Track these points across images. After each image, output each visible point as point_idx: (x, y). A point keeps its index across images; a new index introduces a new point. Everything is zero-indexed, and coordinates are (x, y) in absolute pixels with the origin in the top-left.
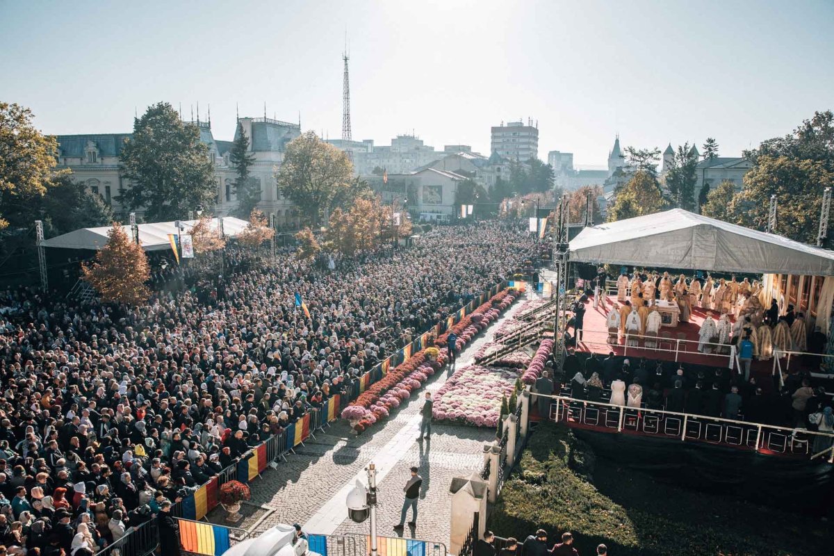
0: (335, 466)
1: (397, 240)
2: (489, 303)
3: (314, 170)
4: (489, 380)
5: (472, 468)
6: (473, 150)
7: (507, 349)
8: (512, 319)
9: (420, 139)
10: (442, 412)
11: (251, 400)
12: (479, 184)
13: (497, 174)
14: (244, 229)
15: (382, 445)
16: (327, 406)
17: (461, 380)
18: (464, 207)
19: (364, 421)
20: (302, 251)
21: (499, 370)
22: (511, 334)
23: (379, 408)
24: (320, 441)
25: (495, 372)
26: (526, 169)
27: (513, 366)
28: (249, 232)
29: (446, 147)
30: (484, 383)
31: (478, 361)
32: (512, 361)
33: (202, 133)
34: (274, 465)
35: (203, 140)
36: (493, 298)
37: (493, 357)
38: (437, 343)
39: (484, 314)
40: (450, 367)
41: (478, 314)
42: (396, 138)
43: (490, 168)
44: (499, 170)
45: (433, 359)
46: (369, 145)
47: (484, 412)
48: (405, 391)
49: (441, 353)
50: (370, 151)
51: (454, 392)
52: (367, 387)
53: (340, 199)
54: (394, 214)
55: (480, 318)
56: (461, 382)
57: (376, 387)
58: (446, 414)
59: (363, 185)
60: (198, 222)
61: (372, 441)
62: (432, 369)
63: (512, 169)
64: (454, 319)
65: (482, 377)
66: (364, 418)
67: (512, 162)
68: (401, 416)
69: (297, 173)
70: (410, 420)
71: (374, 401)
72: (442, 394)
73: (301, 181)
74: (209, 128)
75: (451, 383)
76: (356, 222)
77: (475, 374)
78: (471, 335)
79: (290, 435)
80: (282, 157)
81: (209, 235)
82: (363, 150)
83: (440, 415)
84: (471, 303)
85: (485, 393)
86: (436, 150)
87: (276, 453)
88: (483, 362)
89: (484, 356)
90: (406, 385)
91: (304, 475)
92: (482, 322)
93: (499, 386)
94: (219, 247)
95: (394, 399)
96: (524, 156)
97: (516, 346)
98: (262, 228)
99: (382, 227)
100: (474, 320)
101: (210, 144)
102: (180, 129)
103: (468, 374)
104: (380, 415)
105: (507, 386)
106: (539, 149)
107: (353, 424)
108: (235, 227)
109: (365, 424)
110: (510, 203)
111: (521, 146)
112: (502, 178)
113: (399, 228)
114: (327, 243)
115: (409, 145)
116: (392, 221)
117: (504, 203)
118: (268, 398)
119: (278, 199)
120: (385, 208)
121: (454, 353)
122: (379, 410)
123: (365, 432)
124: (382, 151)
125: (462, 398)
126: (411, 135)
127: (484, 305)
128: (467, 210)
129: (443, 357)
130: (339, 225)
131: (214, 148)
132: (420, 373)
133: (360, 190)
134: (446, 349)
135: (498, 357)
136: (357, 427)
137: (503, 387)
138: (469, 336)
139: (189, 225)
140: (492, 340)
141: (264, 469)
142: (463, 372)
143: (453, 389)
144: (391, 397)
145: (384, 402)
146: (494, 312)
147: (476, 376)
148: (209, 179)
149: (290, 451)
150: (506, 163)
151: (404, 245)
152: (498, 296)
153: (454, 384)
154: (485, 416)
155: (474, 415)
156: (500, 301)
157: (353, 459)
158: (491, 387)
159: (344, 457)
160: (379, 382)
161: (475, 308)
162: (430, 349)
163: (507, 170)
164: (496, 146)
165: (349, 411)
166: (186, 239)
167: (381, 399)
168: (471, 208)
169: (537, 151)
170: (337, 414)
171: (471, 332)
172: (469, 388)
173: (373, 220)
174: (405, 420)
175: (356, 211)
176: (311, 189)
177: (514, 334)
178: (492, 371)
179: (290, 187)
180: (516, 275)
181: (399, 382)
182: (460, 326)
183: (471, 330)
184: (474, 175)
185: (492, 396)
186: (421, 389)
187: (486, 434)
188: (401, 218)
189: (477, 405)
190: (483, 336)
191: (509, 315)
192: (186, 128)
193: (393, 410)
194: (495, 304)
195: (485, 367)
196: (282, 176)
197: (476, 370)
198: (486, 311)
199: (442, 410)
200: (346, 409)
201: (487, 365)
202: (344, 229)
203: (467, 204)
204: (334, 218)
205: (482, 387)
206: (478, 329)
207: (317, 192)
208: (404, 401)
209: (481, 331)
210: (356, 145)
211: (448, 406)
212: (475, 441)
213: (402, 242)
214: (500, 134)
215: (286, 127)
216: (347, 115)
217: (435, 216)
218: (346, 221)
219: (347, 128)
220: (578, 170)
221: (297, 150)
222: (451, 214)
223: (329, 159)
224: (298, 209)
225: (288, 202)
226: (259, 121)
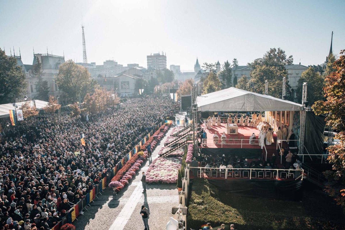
0: (111, 209)
1: (114, 106)
2: (158, 131)
3: (73, 77)
4: (168, 163)
5: (170, 202)
6: (140, 66)
7: (172, 149)
8: (170, 136)
9: (116, 62)
10: (152, 179)
11: (67, 184)
12: (144, 80)
13: (151, 75)
14: (46, 105)
15: (129, 197)
16: (101, 182)
17: (156, 164)
18: (140, 90)
19: (119, 187)
20: (73, 114)
21: (170, 159)
22: (171, 142)
23: (124, 180)
24: (101, 199)
25: (169, 159)
26: (162, 73)
27: (175, 156)
28: (49, 106)
29: (128, 65)
30: (166, 165)
31: (161, 155)
32: (175, 154)
33: (18, 62)
34: (82, 213)
35: (18, 65)
36: (160, 128)
37: (167, 153)
38: (142, 150)
39: (158, 135)
41: (156, 135)
42: (105, 61)
43: (148, 73)
44: (152, 74)
45: (142, 157)
46: (94, 65)
47: (169, 177)
48: (133, 172)
49: (144, 153)
50: (94, 68)
51: (154, 170)
52: (117, 171)
53: (85, 89)
54: (112, 95)
55: (157, 137)
56: (156, 165)
57: (121, 171)
58: (153, 180)
59: (95, 83)
60: (24, 103)
61: (124, 196)
62: (142, 161)
63: (157, 73)
64: (146, 139)
65: (164, 162)
66: (119, 186)
67: (157, 70)
68: (134, 183)
69: (65, 78)
71: (121, 178)
72: (149, 171)
73: (68, 82)
74: (20, 58)
75: (152, 166)
76: (96, 99)
78: (155, 145)
79: (88, 198)
80: (58, 72)
81: (30, 109)
82: (91, 67)
83: (151, 180)
85: (167, 169)
86: (124, 66)
87: (82, 207)
88: (163, 156)
89: (163, 153)
90: (133, 169)
91: (96, 214)
92: (158, 139)
93: (173, 165)
94: (36, 114)
95: (130, 176)
96: (161, 67)
97: (176, 148)
98: (55, 104)
99: (107, 101)
100: (154, 138)
101: (22, 66)
102: (6, 60)
103: (158, 162)
104: (125, 184)
105: (175, 165)
106: (167, 64)
107: (114, 189)
108: (41, 105)
109: (119, 189)
110: (158, 87)
111: (160, 64)
112: (154, 77)
113: (115, 101)
114: (83, 109)
115: (111, 64)
116: (111, 98)
117: (156, 87)
118: (74, 182)
119: (56, 90)
120: (108, 92)
121: (150, 153)
122: (125, 182)
123: (120, 192)
124: (99, 67)
125: (158, 172)
126: (112, 60)
127: (157, 131)
128: (141, 91)
129: (146, 155)
130: (89, 101)
131: (23, 68)
132: (137, 163)
133: (94, 85)
134: (146, 152)
135: (170, 153)
136: (116, 190)
138: (154, 145)
139: (19, 104)
140: (163, 146)
141: (78, 215)
142: (156, 161)
143: (154, 169)
144: (128, 175)
145: (125, 178)
146: (161, 134)
147: (162, 162)
148: (23, 83)
149: (88, 205)
150: (155, 71)
152: (162, 127)
153: (153, 166)
154: (170, 179)
155: (165, 179)
156: (164, 129)
157: (118, 205)
158: (169, 166)
159: (113, 205)
160: (121, 169)
161: (154, 133)
162: (140, 153)
163: (155, 73)
164: (149, 64)
165: (112, 184)
166: (19, 112)
167: (124, 176)
168: (143, 90)
169: (166, 65)
170: (106, 185)
171: (155, 143)
172: (160, 168)
173: (103, 98)
174: (136, 184)
175: (96, 94)
176: (72, 85)
177: (173, 143)
178: (168, 159)
179: (62, 85)
180: (167, 117)
181: (130, 168)
182: (149, 141)
183: (154, 143)
184: (142, 76)
185: (171, 170)
186: (139, 170)
187: (172, 186)
188: (115, 96)
189: (165, 175)
190: (159, 145)
191: (168, 134)
192: (10, 59)
193: (130, 181)
194: (162, 130)
195: (165, 158)
196: (58, 80)
197: (161, 159)
198: (159, 134)
199: (151, 178)
200: (111, 183)
201: (165, 157)
202: (91, 102)
203: (141, 89)
204: (86, 98)
205: (166, 166)
206: (157, 142)
207: (75, 87)
208: (134, 176)
209: (158, 143)
210: (89, 65)
211: (153, 176)
212: (168, 190)
213: (116, 106)
214: (151, 59)
215: (57, 57)
216: (85, 52)
217: (127, 94)
218: (92, 99)
219: (85, 57)
220: (183, 72)
221: (65, 68)
222: (134, 93)
223: (80, 72)
224: (67, 94)
225: (61, 92)
226: (45, 55)
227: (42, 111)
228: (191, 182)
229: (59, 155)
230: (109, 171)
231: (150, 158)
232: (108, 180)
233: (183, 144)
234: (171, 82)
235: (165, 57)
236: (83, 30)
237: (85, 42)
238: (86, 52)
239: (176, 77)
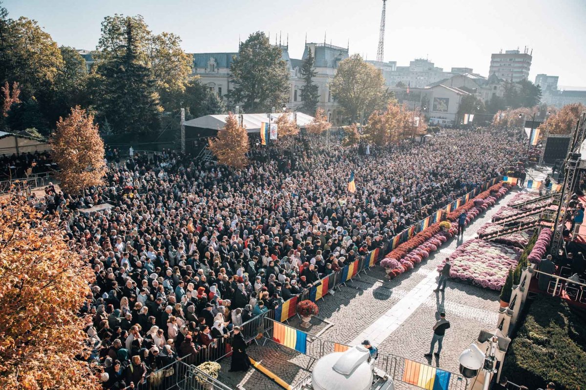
0: (375, 300)
1: (414, 137)
2: (487, 192)
3: (357, 82)
4: (491, 253)
5: (479, 320)
6: (474, 72)
7: (506, 230)
8: (506, 206)
9: (432, 62)
10: (455, 272)
11: (319, 244)
12: (478, 98)
13: (493, 91)
14: (310, 122)
15: (409, 290)
16: (370, 255)
17: (468, 249)
18: (466, 116)
19: (396, 270)
20: (348, 140)
22: (507, 218)
23: (407, 262)
24: (364, 280)
25: (496, 247)
26: (517, 89)
27: (509, 244)
28: (314, 124)
29: (452, 68)
30: (487, 254)
31: (481, 236)
32: (509, 240)
33: (283, 54)
34: (332, 292)
35: (283, 59)
36: (491, 188)
37: (494, 235)
38: (448, 219)
39: (484, 199)
40: (458, 238)
41: (481, 200)
42: (413, 60)
43: (488, 87)
44: (495, 88)
45: (446, 230)
46: (393, 65)
47: (488, 277)
48: (426, 252)
49: (452, 226)
50: (393, 70)
51: (464, 258)
52: (399, 243)
53: (373, 103)
54: (415, 118)
55: (482, 203)
56: (468, 251)
57: (405, 246)
58: (458, 274)
59: (391, 95)
60: (282, 115)
61: (401, 286)
62: (445, 237)
63: (506, 88)
64: (461, 201)
65: (485, 249)
66: (396, 268)
67: (507, 82)
68: (422, 270)
69: (345, 84)
70: (429, 274)
71: (403, 257)
72: (454, 258)
73: (347, 90)
74: (287, 49)
75: (461, 250)
76: (387, 121)
77: (479, 246)
78: (474, 215)
79: (344, 273)
80: (335, 72)
81: (288, 125)
82: (388, 69)
83: (453, 274)
84: (474, 190)
85: (489, 262)
86: (444, 71)
87: (334, 284)
88: (485, 238)
89: (485, 233)
90: (426, 247)
91: (352, 301)
92: (482, 206)
93: (500, 258)
94: (294, 133)
95: (418, 257)
96: (516, 77)
97: (515, 229)
98: (323, 122)
99: (405, 127)
100: (476, 204)
101: (287, 61)
103: (474, 245)
104: (407, 267)
105: (506, 259)
106: (530, 72)
107: (388, 271)
108: (304, 120)
109: (397, 272)
110: (503, 114)
111: (516, 70)
112: (497, 95)
113: (418, 129)
114: (364, 136)
115: (424, 66)
116: (413, 123)
117: (498, 114)
118: (330, 244)
119: (329, 101)
120: (408, 113)
121: (462, 227)
122: (407, 264)
123: (396, 278)
124: (402, 70)
125: (470, 263)
126: (425, 59)
127: (484, 193)
128: (468, 118)
129: (453, 230)
130: (375, 123)
131: (289, 63)
132: (436, 240)
133: (388, 98)
135: (499, 235)
136: (391, 274)
137: (503, 259)
138: (472, 216)
139: (276, 116)
140: (490, 221)
141: (326, 295)
142: (469, 243)
143: (463, 256)
144: (415, 255)
145: (410, 257)
146: (491, 200)
147: (480, 248)
148: (285, 85)
149: (343, 284)
150: (502, 83)
151: (420, 140)
152: (495, 187)
153: (463, 251)
154: (489, 281)
155: (481, 278)
156: (497, 192)
157: (388, 297)
158: (493, 258)
159: (381, 294)
160: (406, 242)
161: (476, 195)
162: (443, 223)
163: (502, 88)
164: (494, 69)
165: (386, 262)
166: (274, 127)
167: (408, 255)
168: (472, 116)
169: (528, 74)
170: (377, 262)
172: (475, 257)
173: (399, 121)
174: (425, 273)
175: (388, 114)
176: (353, 95)
177: (510, 219)
178: (493, 246)
179: (339, 93)
180: (509, 172)
181: (421, 244)
182: (466, 207)
183: (474, 211)
184: (475, 91)
185: (494, 266)
186: (436, 252)
187: (489, 294)
188: (420, 121)
189: (482, 271)
190: (483, 217)
191: (504, 202)
192: (273, 49)
193: (417, 264)
194: (493, 193)
195: (488, 242)
196: (334, 85)
197: (480, 243)
198: (486, 198)
199: (455, 270)
200: (385, 260)
201: (489, 240)
202: (378, 126)
203: (469, 113)
204: (372, 118)
205: (486, 257)
206: (480, 211)
207: (357, 98)
208: (424, 259)
209: (481, 213)
210: (386, 65)
211: (459, 268)
212: (480, 298)
213: (418, 139)
214: (498, 60)
215: (338, 50)
216: (381, 43)
217: (441, 121)
218: (380, 121)
219: (381, 51)
220: (562, 90)
221: (346, 68)
222: (453, 120)
223: (368, 75)
224: (343, 109)
225: (336, 104)
226: (320, 45)
227: (303, 130)
228: (530, 298)
229: (315, 200)
230: (384, 240)
231: (460, 236)
232: (382, 255)
233: (531, 225)
234: (531, 107)
235: (530, 57)
236: (384, 4)
237: (384, 26)
238: (384, 44)
239: (545, 99)
